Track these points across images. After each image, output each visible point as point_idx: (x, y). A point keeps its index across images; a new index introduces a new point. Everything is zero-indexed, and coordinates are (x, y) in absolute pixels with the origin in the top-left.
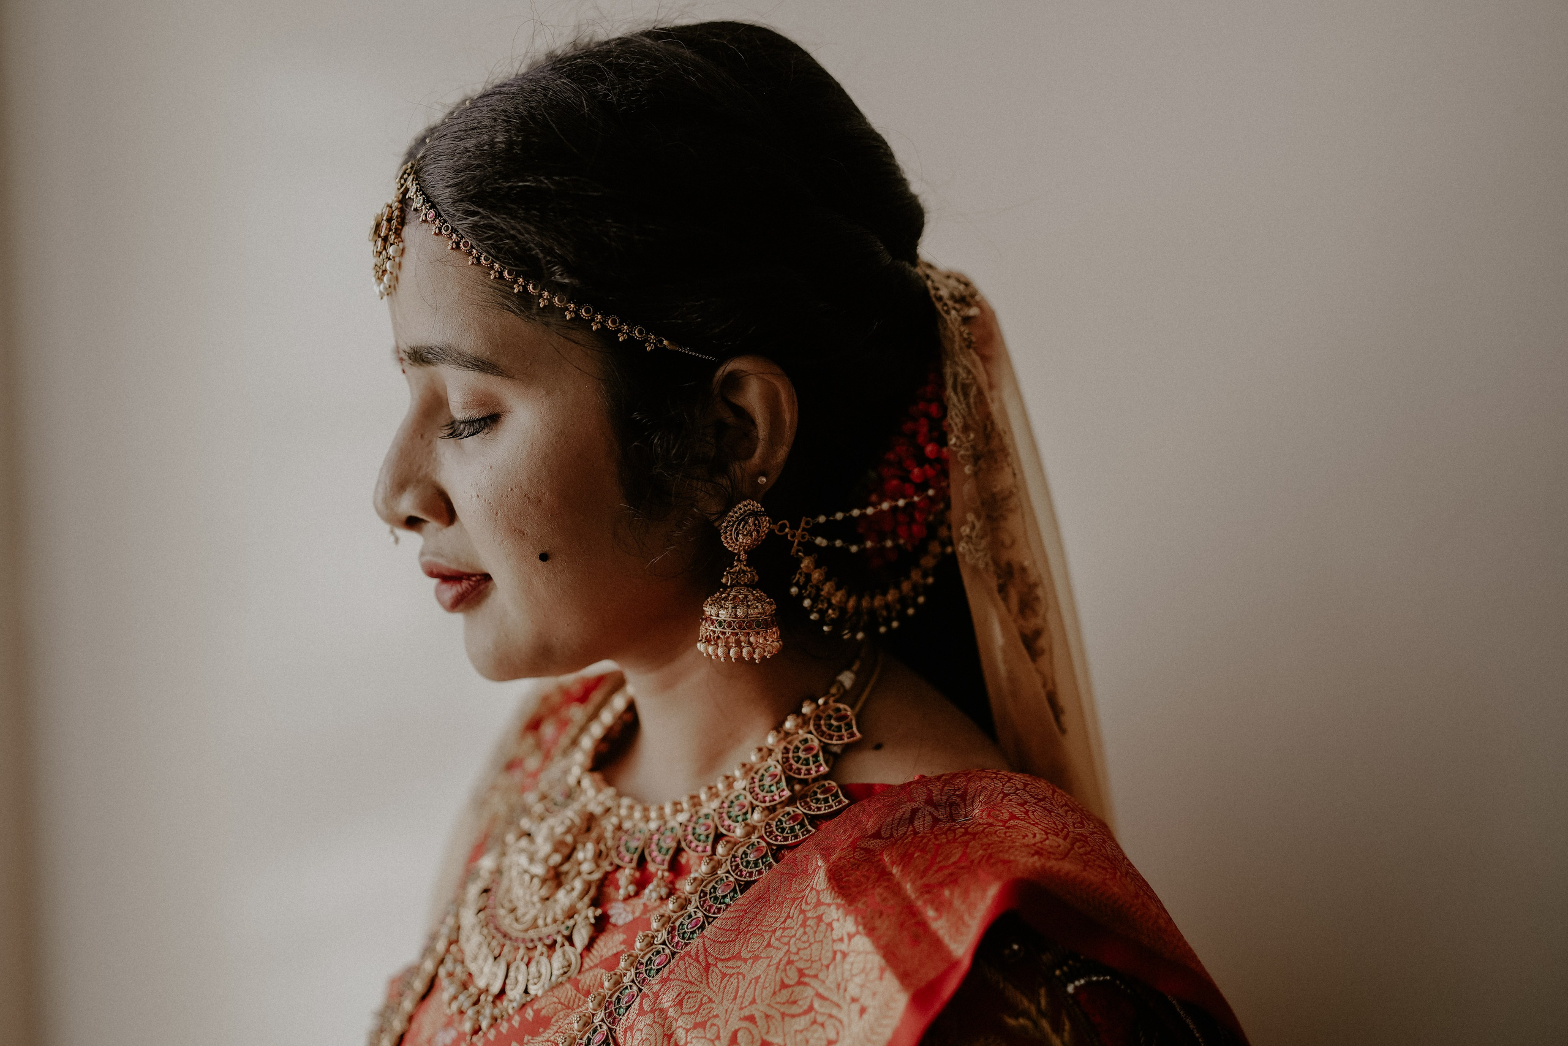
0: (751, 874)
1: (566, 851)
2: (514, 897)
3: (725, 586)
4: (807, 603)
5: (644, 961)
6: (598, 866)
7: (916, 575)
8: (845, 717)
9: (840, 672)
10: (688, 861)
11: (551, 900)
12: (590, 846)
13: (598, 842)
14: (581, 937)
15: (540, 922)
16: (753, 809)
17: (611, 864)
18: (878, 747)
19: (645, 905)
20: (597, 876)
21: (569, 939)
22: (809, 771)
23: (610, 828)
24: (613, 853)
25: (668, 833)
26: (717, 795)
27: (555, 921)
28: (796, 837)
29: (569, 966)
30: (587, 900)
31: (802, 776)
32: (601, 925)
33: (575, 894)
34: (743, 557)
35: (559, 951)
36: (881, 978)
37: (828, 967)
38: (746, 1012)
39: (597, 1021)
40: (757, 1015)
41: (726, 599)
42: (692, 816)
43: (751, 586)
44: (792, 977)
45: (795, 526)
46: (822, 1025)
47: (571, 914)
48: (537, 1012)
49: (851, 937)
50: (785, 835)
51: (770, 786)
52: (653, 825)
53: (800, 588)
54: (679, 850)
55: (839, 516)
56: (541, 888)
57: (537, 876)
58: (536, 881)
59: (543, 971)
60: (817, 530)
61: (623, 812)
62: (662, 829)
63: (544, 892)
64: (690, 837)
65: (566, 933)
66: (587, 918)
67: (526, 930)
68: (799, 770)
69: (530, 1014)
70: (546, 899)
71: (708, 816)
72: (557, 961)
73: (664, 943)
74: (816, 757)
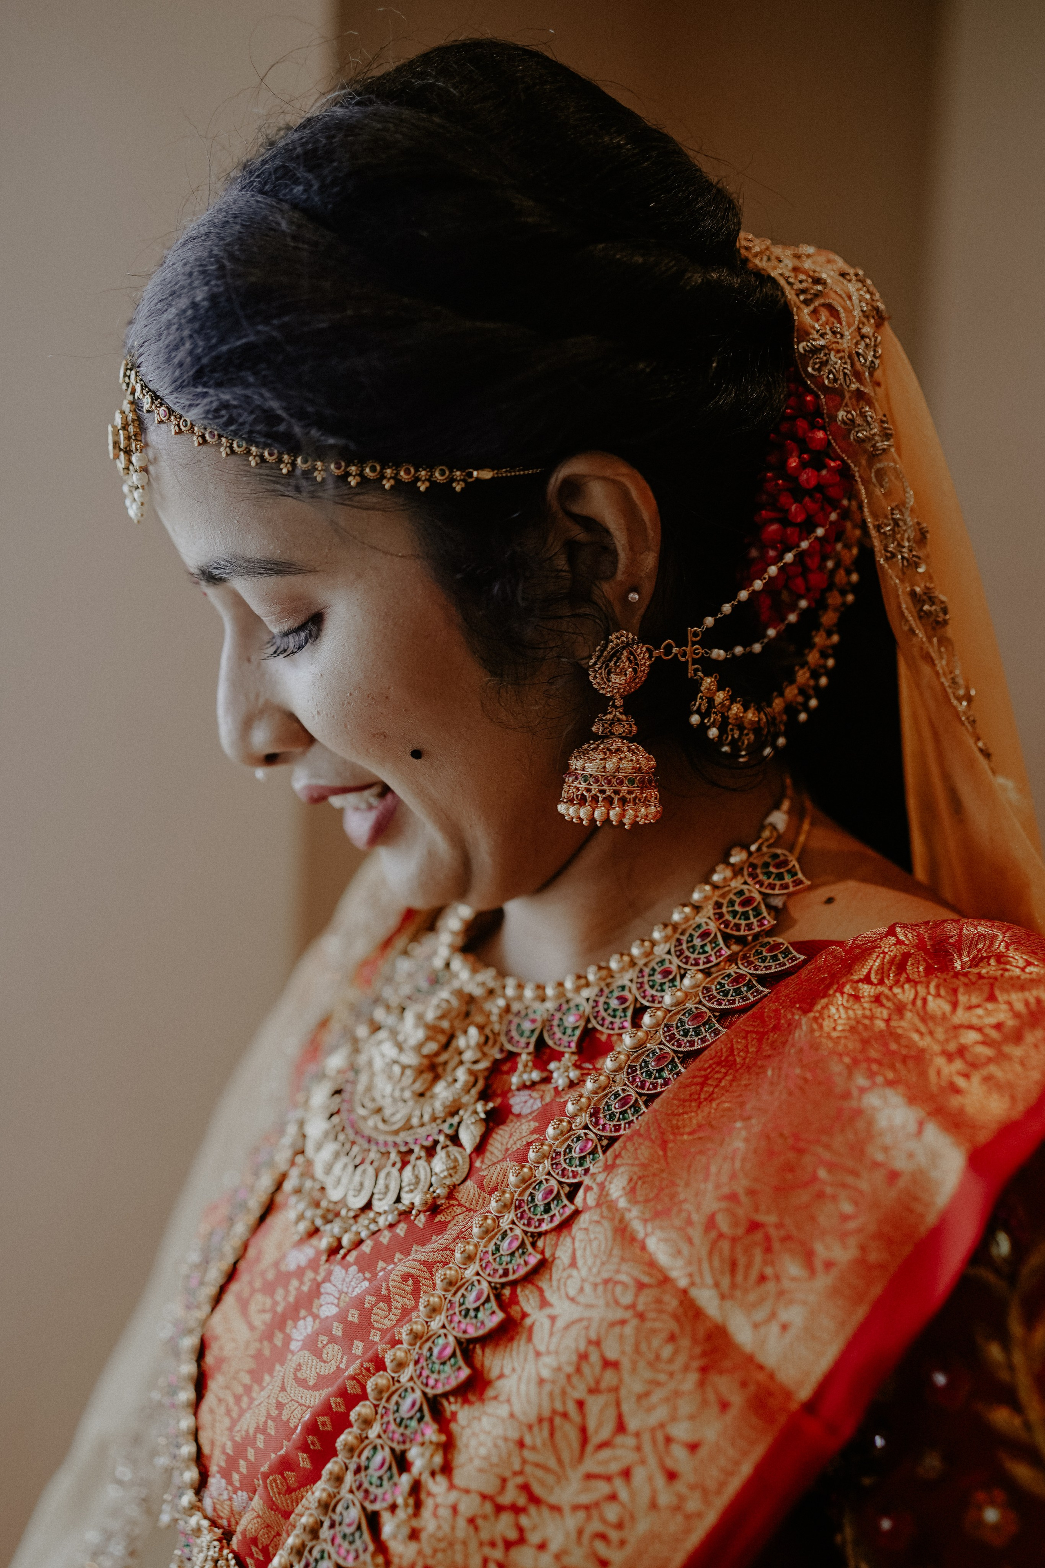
0: (692, 1043)
1: (443, 1039)
2: (378, 1096)
4: (712, 733)
5: (562, 1150)
6: (484, 1054)
8: (786, 862)
9: (771, 811)
10: (602, 1040)
11: (428, 1094)
12: (473, 1031)
13: (481, 1028)
14: (470, 1135)
15: (415, 1121)
16: (683, 977)
17: (502, 1050)
18: (830, 900)
20: (483, 1065)
21: (455, 1139)
22: (749, 927)
23: (495, 1011)
24: (503, 1039)
25: (573, 1011)
26: (632, 964)
27: (434, 1119)
28: (745, 998)
29: (457, 1168)
30: (474, 1092)
31: (742, 933)
32: (495, 1120)
33: (458, 1085)
34: (619, 702)
35: (441, 1153)
39: (505, 1224)
42: (602, 990)
47: (453, 1110)
50: (729, 997)
51: (702, 947)
52: (550, 1005)
53: (705, 716)
54: (588, 1032)
56: (414, 1082)
57: (409, 1067)
58: (408, 1072)
61: (510, 992)
62: (565, 1007)
63: (418, 1086)
64: (603, 1013)
65: (450, 1132)
66: (475, 1112)
67: (396, 1132)
68: (737, 927)
69: (421, 1219)
70: (422, 1095)
71: (623, 988)
72: (439, 1163)
73: (586, 1127)
74: (757, 910)
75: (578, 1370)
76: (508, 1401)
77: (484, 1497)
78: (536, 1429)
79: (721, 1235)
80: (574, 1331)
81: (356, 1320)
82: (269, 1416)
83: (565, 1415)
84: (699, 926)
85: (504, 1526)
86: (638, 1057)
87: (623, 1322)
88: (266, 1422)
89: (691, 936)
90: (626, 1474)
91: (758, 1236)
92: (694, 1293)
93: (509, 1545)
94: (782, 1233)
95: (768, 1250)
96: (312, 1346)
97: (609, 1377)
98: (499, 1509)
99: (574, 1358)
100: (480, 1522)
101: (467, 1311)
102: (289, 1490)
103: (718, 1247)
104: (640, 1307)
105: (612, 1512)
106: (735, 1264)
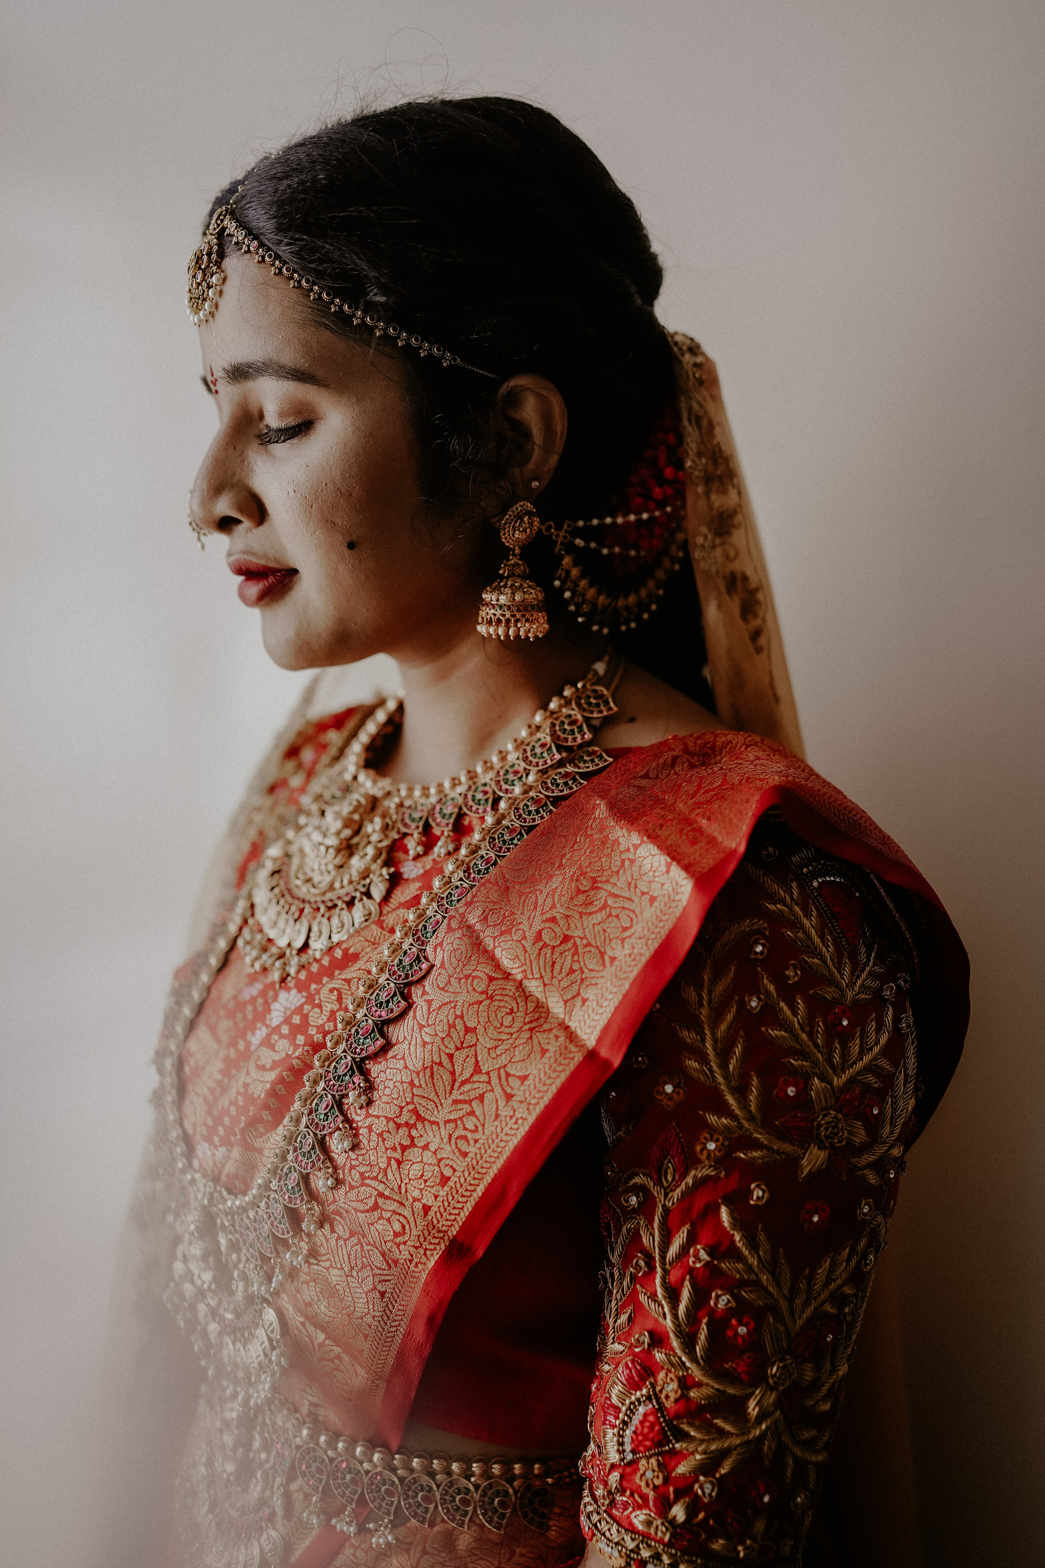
0: (533, 820)
1: (356, 827)
2: (308, 871)
3: (502, 577)
4: (567, 594)
5: (444, 896)
6: (386, 836)
7: (651, 584)
8: (603, 696)
9: (594, 662)
10: (470, 822)
11: (345, 866)
12: (378, 821)
13: (384, 816)
14: (378, 891)
15: (337, 885)
16: (527, 775)
17: (398, 832)
18: (632, 720)
19: (434, 860)
20: (385, 843)
21: (368, 894)
22: (575, 739)
23: (393, 806)
24: (400, 825)
25: (450, 803)
26: (492, 768)
27: (351, 882)
28: (571, 788)
29: (370, 914)
30: (379, 861)
31: (569, 744)
32: (395, 881)
33: (369, 858)
34: (517, 551)
35: (358, 905)
36: (668, 871)
37: (618, 872)
38: (548, 916)
39: (405, 946)
40: (558, 916)
41: (505, 586)
42: (470, 787)
44: (586, 884)
45: (559, 527)
46: (617, 916)
47: (365, 874)
48: (346, 951)
49: (636, 847)
50: (560, 788)
51: (542, 754)
52: (433, 800)
53: (563, 582)
54: (461, 816)
55: (596, 521)
56: (335, 858)
57: (332, 846)
58: (331, 851)
59: (346, 921)
60: (575, 533)
61: (403, 793)
62: (444, 800)
63: (338, 861)
64: (471, 803)
65: (363, 890)
66: (381, 875)
67: (324, 894)
68: (566, 740)
69: (338, 953)
70: (341, 867)
71: (485, 785)
72: (358, 912)
73: (461, 880)
74: (580, 728)
75: (449, 1035)
76: (403, 1058)
77: (388, 1119)
78: (421, 1074)
79: (545, 945)
80: (445, 1010)
81: (298, 1022)
82: (238, 1093)
83: (440, 1064)
84: (539, 740)
85: (401, 1136)
86: (495, 832)
87: (480, 1003)
88: (237, 1098)
89: (534, 746)
90: (481, 1098)
91: (570, 944)
92: (526, 983)
93: (404, 1148)
94: (585, 942)
95: (576, 952)
96: (267, 1043)
97: (470, 1039)
98: (398, 1126)
99: (446, 1028)
100: (385, 1135)
101: (381, 1003)
102: (261, 1136)
103: (543, 953)
104: (490, 993)
105: (470, 1123)
106: (554, 963)
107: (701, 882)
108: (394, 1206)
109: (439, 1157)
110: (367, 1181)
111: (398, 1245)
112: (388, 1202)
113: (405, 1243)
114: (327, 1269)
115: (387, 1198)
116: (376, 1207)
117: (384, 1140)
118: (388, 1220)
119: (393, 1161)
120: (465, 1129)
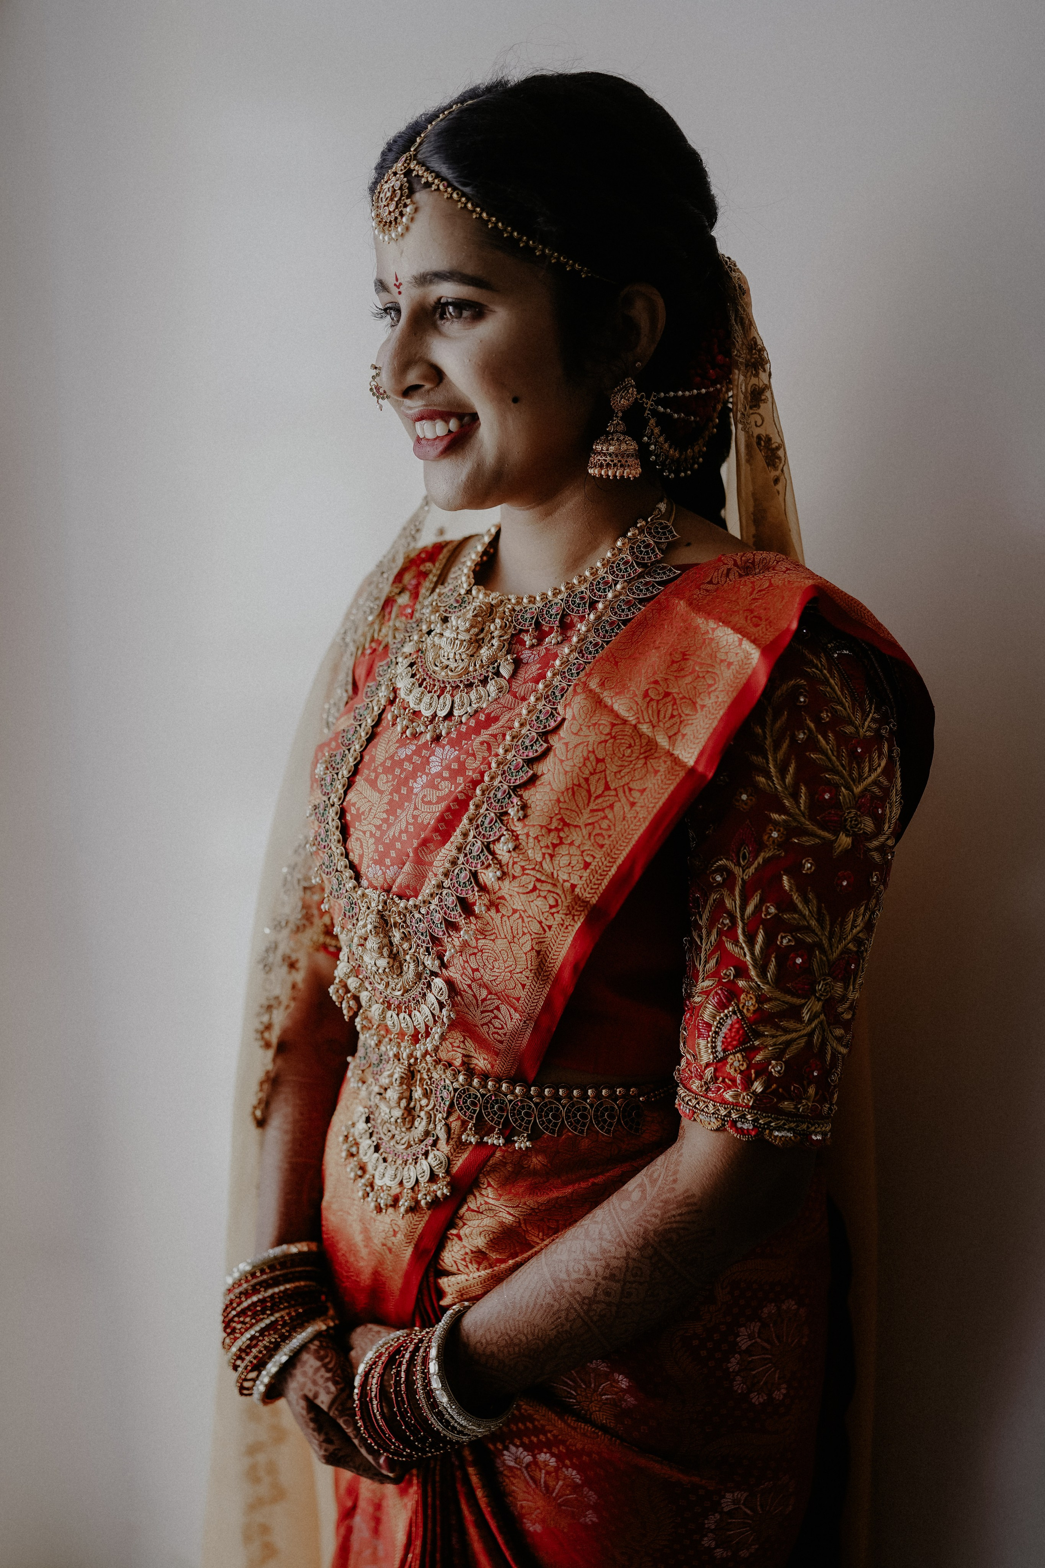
0: (627, 615)
3: (608, 433)
4: (652, 447)
5: (566, 670)
8: (667, 527)
9: (658, 503)
10: (572, 620)
11: (477, 655)
12: (497, 621)
13: (502, 618)
14: (506, 671)
15: (471, 668)
16: (615, 585)
17: (516, 629)
18: (688, 544)
19: (546, 648)
20: (506, 637)
21: (498, 674)
22: (650, 558)
24: (515, 624)
25: (554, 606)
26: (585, 580)
27: (482, 666)
28: (652, 593)
29: (502, 688)
30: (503, 650)
31: (646, 561)
32: (518, 663)
33: (494, 648)
34: (620, 414)
35: (491, 682)
36: (740, 644)
37: (701, 647)
39: (539, 707)
40: (659, 679)
41: (613, 439)
42: (570, 594)
43: (624, 433)
44: (678, 657)
45: (648, 398)
47: (493, 660)
49: (713, 630)
50: (643, 592)
51: (625, 568)
52: (540, 605)
54: (564, 616)
55: (672, 394)
56: (467, 649)
59: (483, 693)
60: (659, 402)
62: (549, 604)
64: (572, 606)
65: (494, 671)
66: (507, 660)
67: (460, 676)
68: (643, 559)
69: (482, 717)
70: (472, 656)
71: (582, 592)
72: (492, 687)
73: (577, 658)
74: (653, 551)
75: (584, 764)
76: (550, 784)
77: (542, 827)
78: (565, 794)
79: (652, 700)
80: (580, 748)
81: (456, 767)
82: (408, 823)
83: (579, 785)
84: (623, 559)
85: (553, 838)
86: (598, 625)
87: (606, 741)
88: (407, 827)
89: (619, 564)
90: (611, 806)
91: (670, 698)
92: (640, 726)
93: (555, 846)
94: (681, 696)
95: (675, 704)
96: (430, 785)
97: (600, 767)
98: (550, 831)
99: (582, 760)
100: (540, 838)
101: (527, 747)
102: (432, 852)
103: (650, 705)
104: (613, 734)
105: (605, 824)
106: (659, 712)
107: (765, 652)
108: (549, 887)
109: (582, 849)
110: (527, 872)
111: (553, 914)
112: (544, 884)
113: (558, 912)
114: (493, 940)
115: (543, 882)
116: (535, 889)
117: (539, 841)
118: (545, 897)
119: (547, 856)
120: (601, 828)
